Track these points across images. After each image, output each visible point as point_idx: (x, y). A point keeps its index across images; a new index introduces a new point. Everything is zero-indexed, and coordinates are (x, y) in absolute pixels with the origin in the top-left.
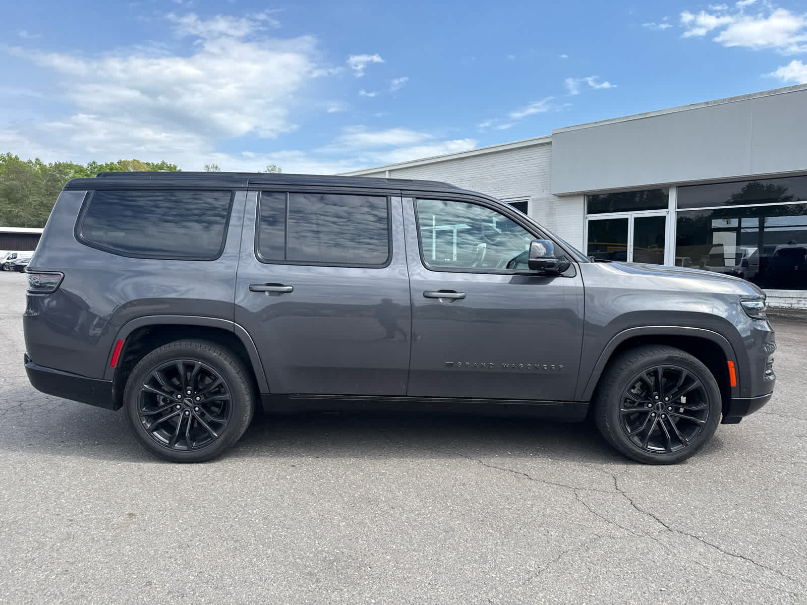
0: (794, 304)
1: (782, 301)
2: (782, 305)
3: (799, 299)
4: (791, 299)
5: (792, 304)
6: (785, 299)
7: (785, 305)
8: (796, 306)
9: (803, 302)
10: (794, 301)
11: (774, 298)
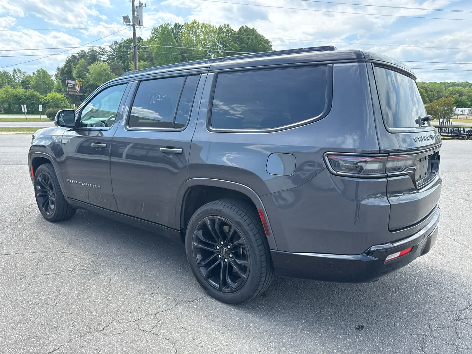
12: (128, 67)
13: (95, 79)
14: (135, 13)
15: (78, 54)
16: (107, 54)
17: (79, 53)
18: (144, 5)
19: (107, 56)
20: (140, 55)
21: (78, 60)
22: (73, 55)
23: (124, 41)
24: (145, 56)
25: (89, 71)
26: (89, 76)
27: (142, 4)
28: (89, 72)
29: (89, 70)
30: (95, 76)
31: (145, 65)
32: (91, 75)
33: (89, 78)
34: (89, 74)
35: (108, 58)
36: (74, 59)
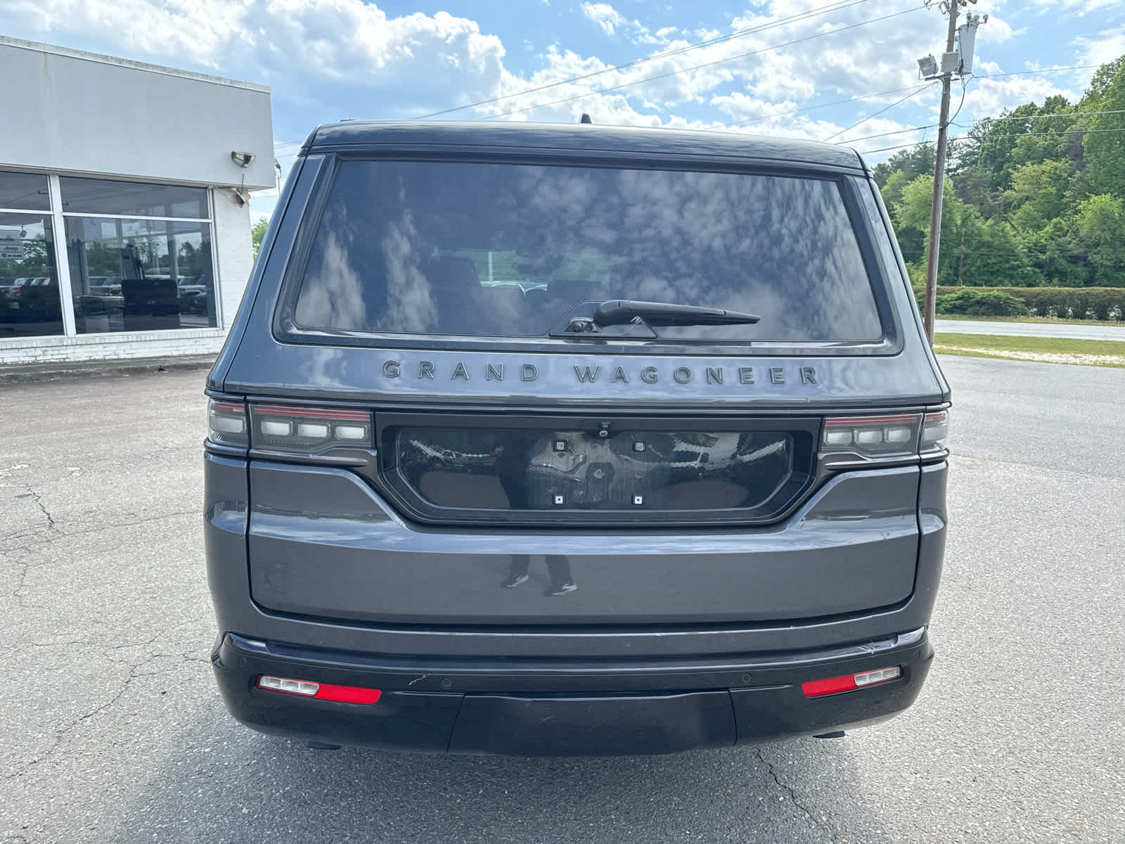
0: (39, 356)
1: (21, 353)
2: (22, 359)
3: (45, 349)
4: (33, 349)
5: (36, 357)
6: (25, 350)
7: (27, 360)
8: (41, 359)
9: (50, 352)
10: (39, 352)
11: (10, 351)
12: (1009, 178)
13: (914, 215)
14: (956, 45)
15: (890, 160)
16: (959, 153)
17: (893, 158)
18: (981, 20)
19: (960, 158)
20: (1048, 146)
21: (889, 173)
22: (879, 165)
23: (1008, 114)
24: (1061, 148)
25: (903, 198)
26: (901, 211)
27: (977, 18)
28: (902, 202)
29: (903, 196)
30: (915, 210)
31: (1056, 169)
32: (907, 206)
33: (900, 214)
34: (901, 206)
35: (960, 161)
36: (880, 174)
